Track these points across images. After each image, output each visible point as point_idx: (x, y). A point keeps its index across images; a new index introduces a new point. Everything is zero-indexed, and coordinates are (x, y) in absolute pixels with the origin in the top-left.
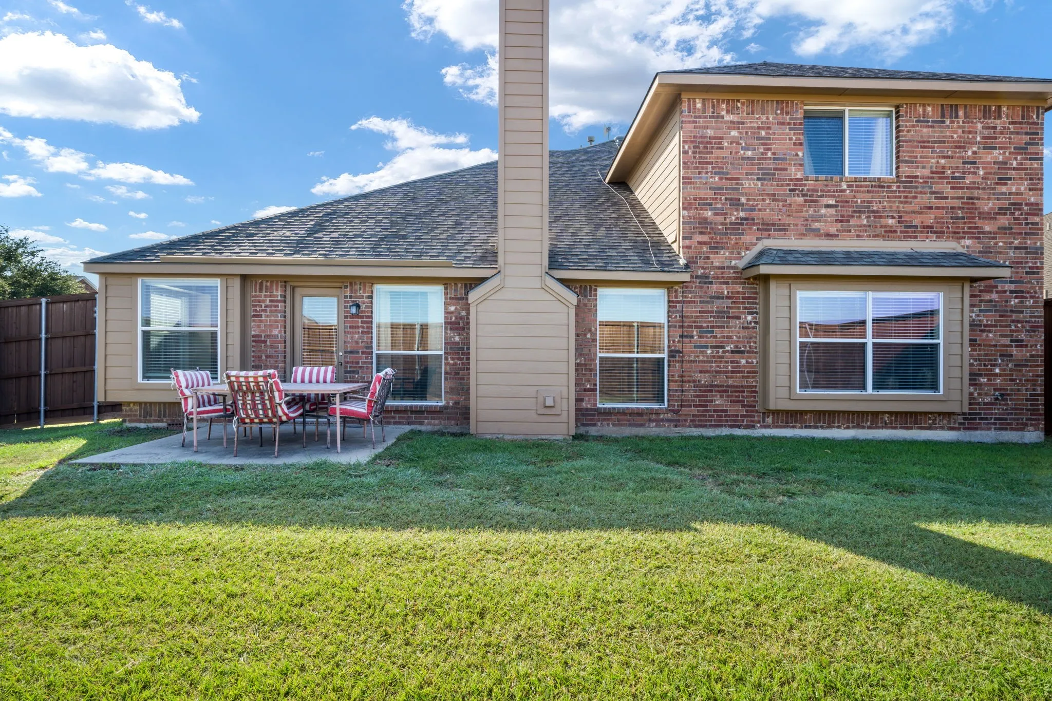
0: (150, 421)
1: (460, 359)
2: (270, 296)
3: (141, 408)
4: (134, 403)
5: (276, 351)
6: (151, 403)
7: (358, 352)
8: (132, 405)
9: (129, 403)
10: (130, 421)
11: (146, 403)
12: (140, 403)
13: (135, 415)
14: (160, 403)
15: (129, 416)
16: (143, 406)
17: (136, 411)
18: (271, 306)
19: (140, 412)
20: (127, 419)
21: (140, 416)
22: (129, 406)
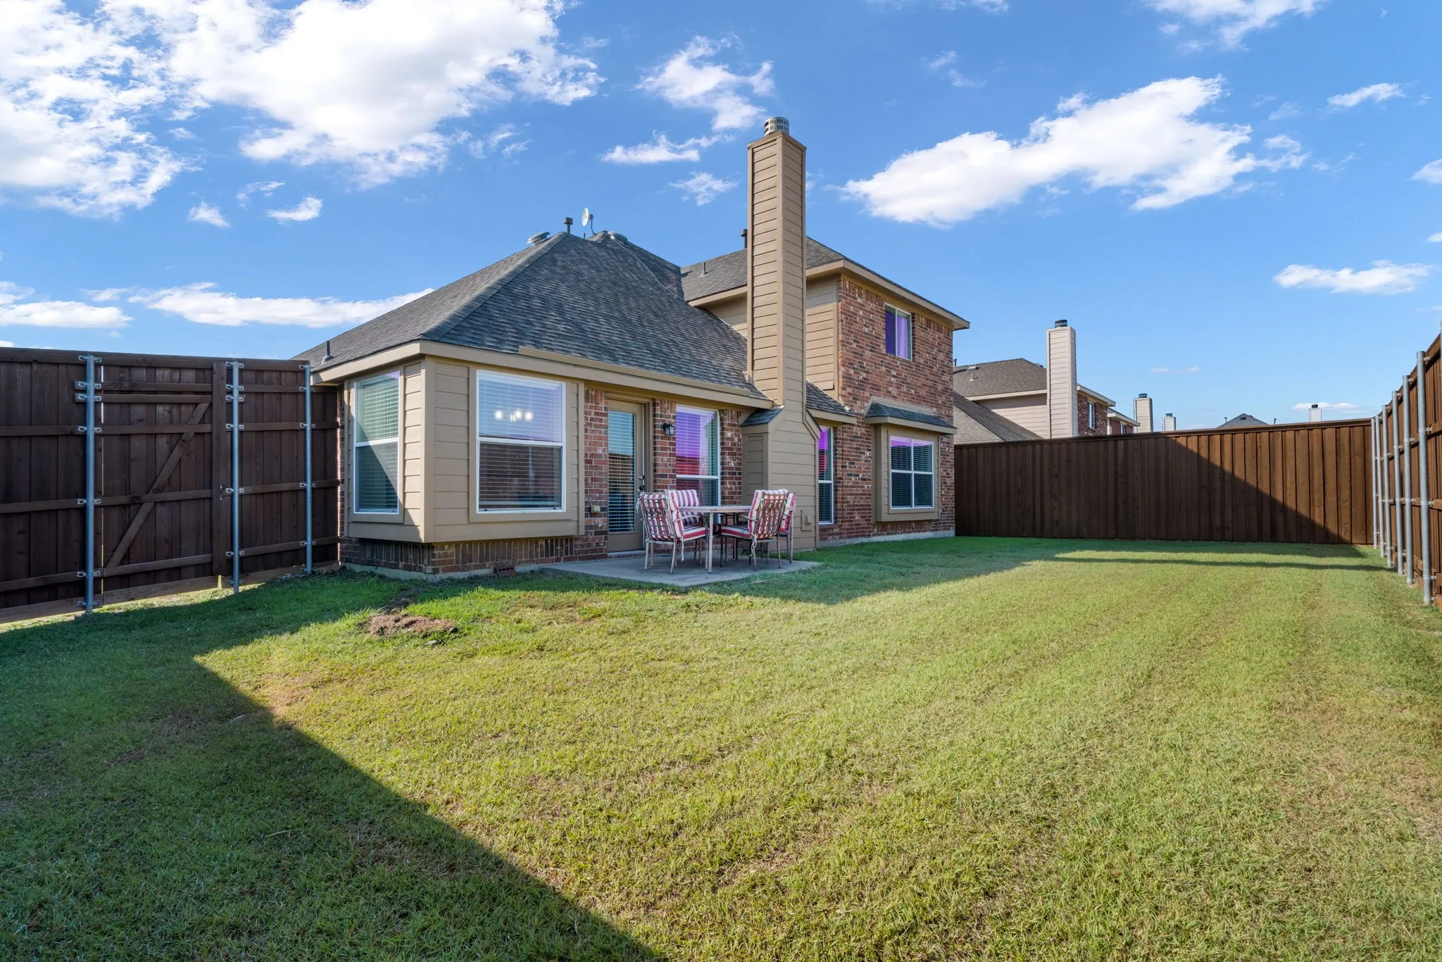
0: (469, 569)
1: (734, 484)
2: (596, 408)
3: (457, 551)
4: (450, 544)
5: (600, 474)
6: (470, 543)
7: (666, 476)
8: (446, 547)
9: (442, 545)
10: (445, 571)
11: (464, 543)
12: (457, 544)
13: (451, 562)
14: (481, 542)
15: (443, 563)
16: (461, 546)
17: (452, 555)
18: (596, 420)
19: (457, 556)
20: (440, 567)
21: (457, 562)
22: (443, 549)
